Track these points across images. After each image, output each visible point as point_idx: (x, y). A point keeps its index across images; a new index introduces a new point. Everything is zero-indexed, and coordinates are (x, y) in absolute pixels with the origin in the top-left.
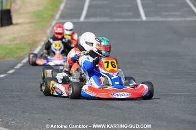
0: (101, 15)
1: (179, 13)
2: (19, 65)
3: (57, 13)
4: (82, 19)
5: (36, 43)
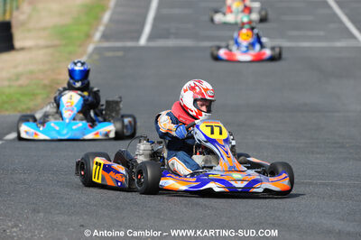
0: (177, 35)
1: (322, 33)
4: (143, 41)
5: (58, 84)
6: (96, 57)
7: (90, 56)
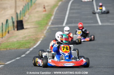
0: (75, 23)
2: (28, 52)
3: (49, 22)
4: (64, 25)
5: (38, 39)
7: (48, 30)
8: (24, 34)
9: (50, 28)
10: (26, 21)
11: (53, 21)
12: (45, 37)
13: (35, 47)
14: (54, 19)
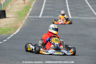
0: (49, 15)
1: (88, 15)
2: (9, 38)
3: (28, 13)
4: (40, 16)
5: (17, 27)
6: (28, 20)
7: (26, 20)
8: (6, 22)
9: (28, 18)
10: (8, 11)
11: (31, 12)
12: (23, 25)
13: (15, 33)
14: (32, 10)
